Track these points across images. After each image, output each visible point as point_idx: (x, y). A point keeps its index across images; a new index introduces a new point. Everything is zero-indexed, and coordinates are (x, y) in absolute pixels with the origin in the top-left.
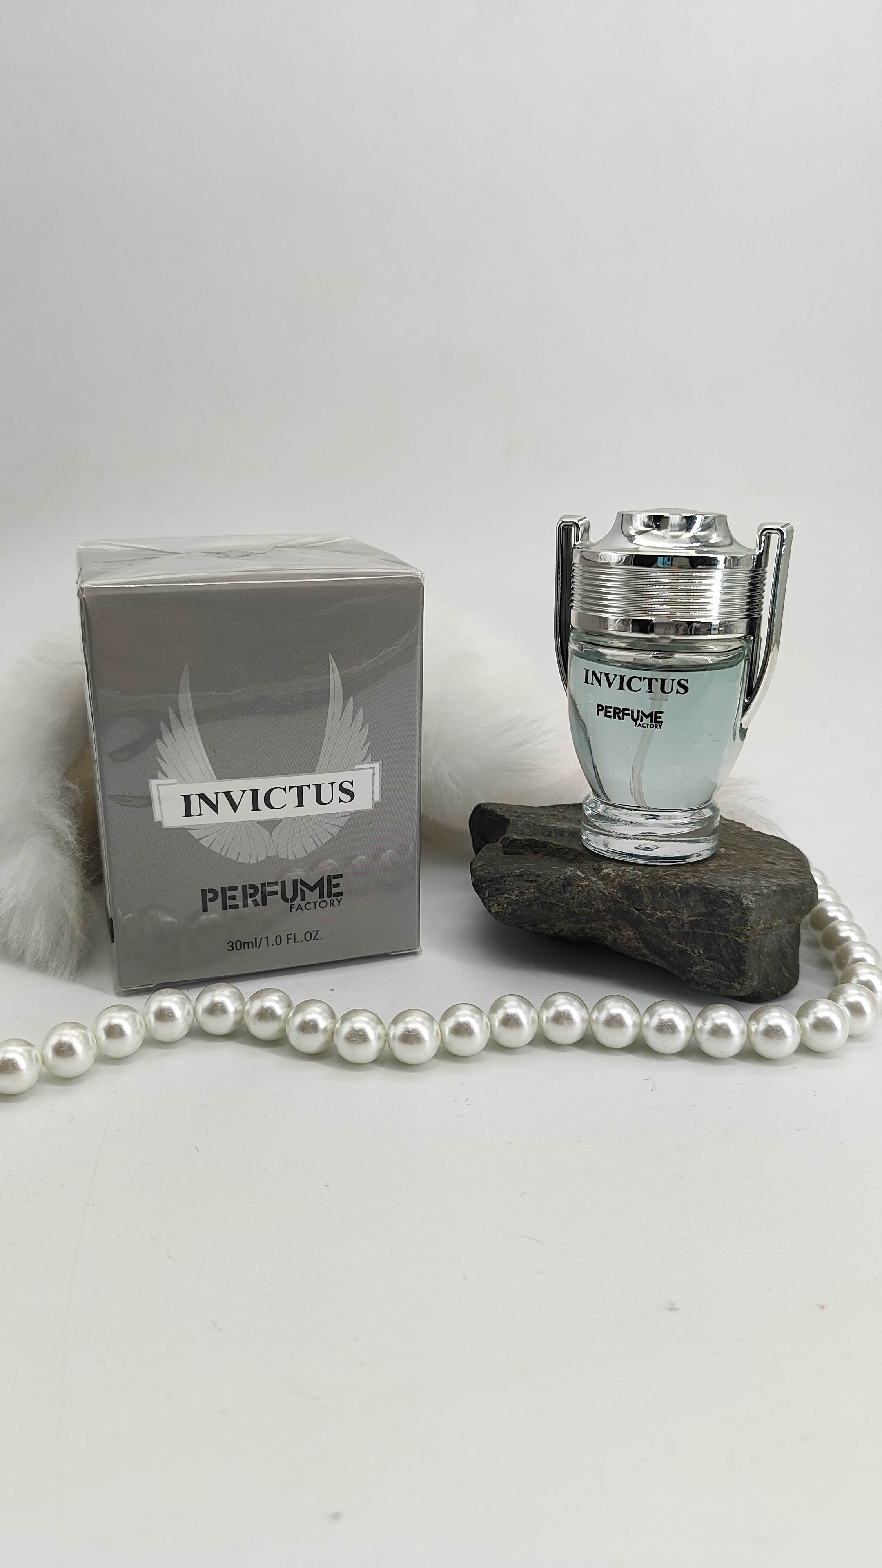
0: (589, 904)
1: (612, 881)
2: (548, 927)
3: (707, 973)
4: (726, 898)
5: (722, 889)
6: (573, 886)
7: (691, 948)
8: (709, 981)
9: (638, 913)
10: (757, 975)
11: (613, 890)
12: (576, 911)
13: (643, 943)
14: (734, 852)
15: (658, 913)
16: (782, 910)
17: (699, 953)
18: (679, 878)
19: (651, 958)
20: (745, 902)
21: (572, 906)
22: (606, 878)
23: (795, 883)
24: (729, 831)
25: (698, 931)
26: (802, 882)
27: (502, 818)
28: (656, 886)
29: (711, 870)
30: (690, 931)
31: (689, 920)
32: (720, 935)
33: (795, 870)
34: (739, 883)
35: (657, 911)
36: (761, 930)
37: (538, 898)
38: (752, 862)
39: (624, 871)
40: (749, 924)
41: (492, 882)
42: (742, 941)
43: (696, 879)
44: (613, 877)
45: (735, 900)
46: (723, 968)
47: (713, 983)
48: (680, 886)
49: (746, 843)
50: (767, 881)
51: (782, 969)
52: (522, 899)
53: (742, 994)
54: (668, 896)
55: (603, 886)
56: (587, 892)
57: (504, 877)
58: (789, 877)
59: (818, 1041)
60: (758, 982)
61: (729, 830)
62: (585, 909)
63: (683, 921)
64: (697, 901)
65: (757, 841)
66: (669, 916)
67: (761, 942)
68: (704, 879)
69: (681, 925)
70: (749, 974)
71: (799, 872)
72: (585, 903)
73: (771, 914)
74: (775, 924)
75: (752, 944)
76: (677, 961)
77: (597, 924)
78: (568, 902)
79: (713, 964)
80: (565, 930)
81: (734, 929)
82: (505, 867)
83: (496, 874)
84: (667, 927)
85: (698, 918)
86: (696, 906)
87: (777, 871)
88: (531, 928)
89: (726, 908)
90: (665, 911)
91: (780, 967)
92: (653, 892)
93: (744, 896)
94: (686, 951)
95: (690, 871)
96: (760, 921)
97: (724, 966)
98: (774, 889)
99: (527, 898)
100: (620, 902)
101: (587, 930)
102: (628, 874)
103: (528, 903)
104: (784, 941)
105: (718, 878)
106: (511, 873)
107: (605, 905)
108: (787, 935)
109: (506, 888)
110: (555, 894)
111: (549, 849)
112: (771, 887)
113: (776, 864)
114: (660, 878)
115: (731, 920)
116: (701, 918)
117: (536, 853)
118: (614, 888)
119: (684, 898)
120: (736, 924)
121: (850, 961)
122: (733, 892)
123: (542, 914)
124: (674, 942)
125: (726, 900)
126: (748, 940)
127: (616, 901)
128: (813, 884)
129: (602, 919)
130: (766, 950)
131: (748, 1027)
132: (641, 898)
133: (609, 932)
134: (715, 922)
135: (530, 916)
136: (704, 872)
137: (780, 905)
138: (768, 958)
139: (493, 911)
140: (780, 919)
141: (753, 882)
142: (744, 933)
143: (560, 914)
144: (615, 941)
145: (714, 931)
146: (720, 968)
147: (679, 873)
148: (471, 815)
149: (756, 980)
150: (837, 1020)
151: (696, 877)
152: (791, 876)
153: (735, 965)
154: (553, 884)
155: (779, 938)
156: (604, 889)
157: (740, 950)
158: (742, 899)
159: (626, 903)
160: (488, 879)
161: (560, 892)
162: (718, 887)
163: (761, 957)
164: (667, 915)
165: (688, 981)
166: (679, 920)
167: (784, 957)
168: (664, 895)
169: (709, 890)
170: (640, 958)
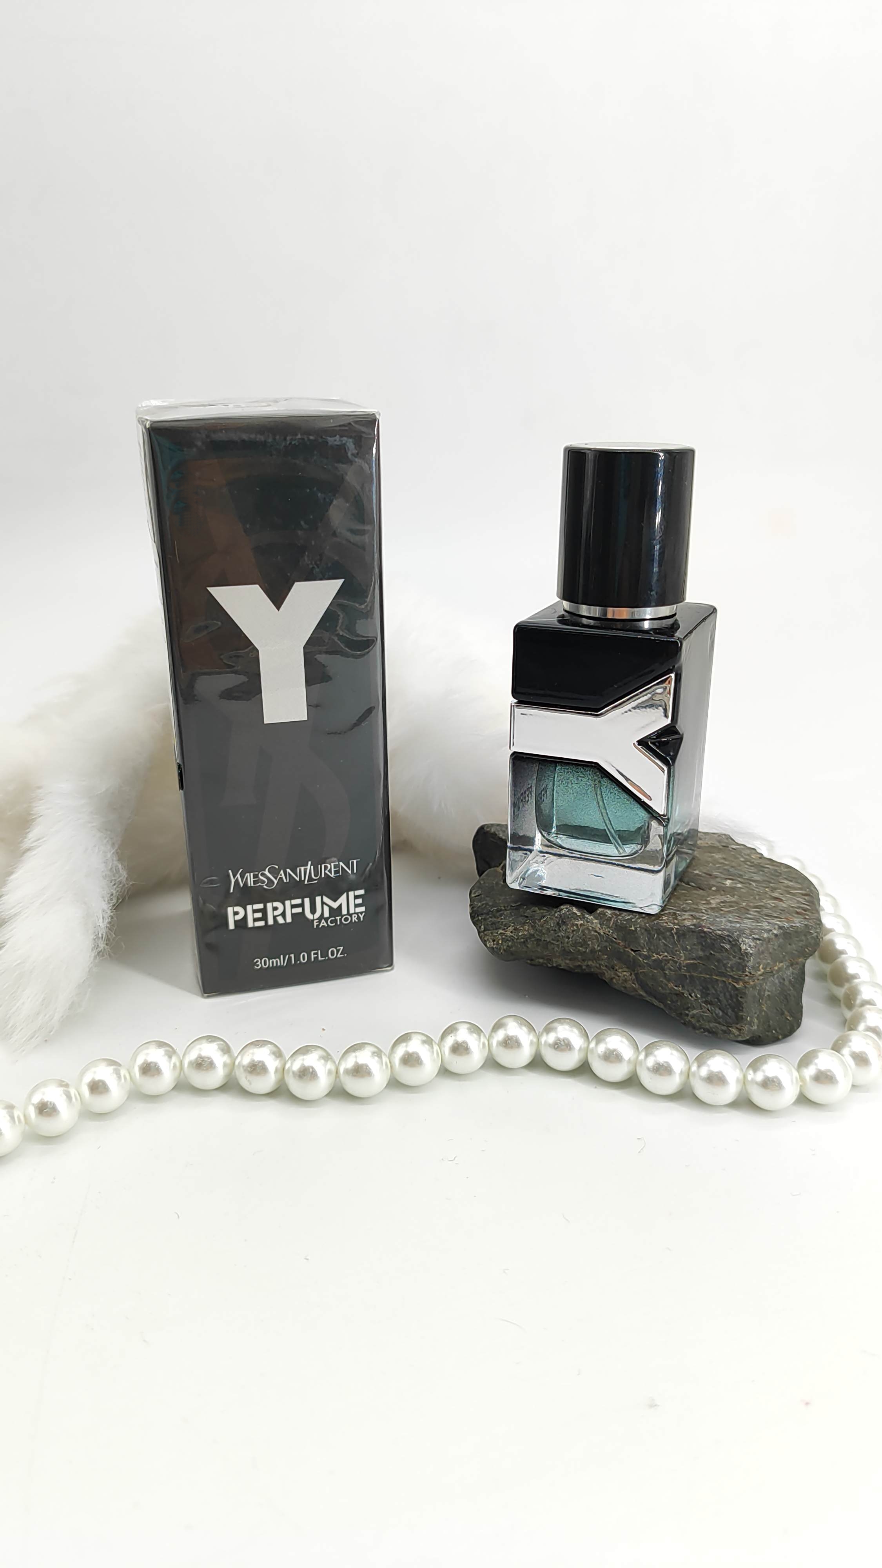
0: (584, 944)
1: (607, 920)
2: (545, 962)
3: (705, 1018)
4: (724, 943)
5: (720, 932)
6: (568, 924)
7: (688, 991)
8: (706, 1025)
9: (634, 954)
10: (757, 1019)
11: (609, 930)
12: (571, 950)
13: (639, 985)
14: (739, 886)
15: (654, 955)
16: (784, 954)
17: (696, 996)
18: (676, 919)
19: (648, 999)
20: (743, 947)
21: (567, 945)
22: (602, 916)
23: (798, 925)
24: (738, 858)
25: (695, 974)
26: (806, 923)
28: (652, 928)
29: (712, 909)
30: (688, 974)
31: (686, 963)
32: (718, 980)
33: (803, 908)
34: (738, 925)
35: (653, 953)
36: (760, 975)
37: (532, 936)
38: (757, 897)
40: (747, 970)
41: (489, 915)
42: (740, 986)
43: (695, 920)
44: (609, 916)
45: (733, 945)
46: (721, 1013)
47: (711, 1027)
48: (677, 929)
49: (754, 873)
50: (769, 923)
51: (784, 1012)
52: (516, 936)
53: (740, 1039)
54: (664, 938)
55: (599, 926)
56: (582, 931)
57: (501, 910)
58: (793, 916)
59: (817, 1093)
60: (758, 1026)
61: (739, 856)
62: (580, 948)
63: (680, 963)
64: (694, 944)
65: (766, 870)
66: (665, 958)
67: (761, 986)
68: (703, 920)
69: (678, 967)
70: (748, 1018)
71: (807, 911)
72: (580, 943)
73: (772, 958)
74: (776, 968)
75: (751, 989)
76: (674, 1004)
77: (593, 963)
78: (563, 941)
79: (711, 1008)
80: (562, 965)
81: (731, 974)
82: (503, 898)
83: (492, 906)
84: (663, 969)
86: (693, 950)
87: (782, 908)
88: (529, 961)
89: (723, 953)
90: (661, 953)
91: (782, 1010)
92: (649, 933)
93: (742, 941)
94: (683, 995)
95: (689, 910)
96: (759, 967)
97: (722, 1011)
98: (775, 932)
99: (522, 935)
100: (616, 943)
101: (584, 967)
103: (522, 940)
104: (787, 983)
105: (718, 919)
107: (600, 945)
108: (791, 976)
109: (502, 922)
110: (550, 932)
113: (781, 900)
115: (729, 965)
116: (699, 961)
118: (609, 928)
119: (681, 941)
120: (734, 969)
121: (858, 1002)
122: (731, 937)
123: (538, 951)
124: (671, 985)
125: (724, 945)
126: (746, 985)
127: (612, 941)
128: (819, 924)
129: (599, 958)
130: (767, 993)
131: (745, 1077)
132: (637, 939)
133: (605, 970)
134: (714, 967)
135: (526, 952)
136: (704, 911)
137: (782, 948)
138: (768, 1002)
139: (488, 946)
140: (782, 962)
141: (753, 924)
142: (742, 978)
143: (554, 952)
144: (612, 979)
145: (712, 975)
146: (717, 1012)
147: (678, 912)
148: (475, 836)
149: (755, 1024)
150: (838, 1072)
151: (694, 917)
152: (796, 915)
153: (733, 1011)
154: (548, 922)
155: (782, 981)
156: (600, 929)
157: (737, 995)
158: (741, 944)
159: (622, 944)
160: (485, 911)
161: (555, 930)
162: (715, 930)
163: (761, 1001)
164: (664, 957)
165: (685, 1023)
166: (676, 962)
167: (787, 999)
168: (660, 937)
169: (706, 933)
170: (638, 997)
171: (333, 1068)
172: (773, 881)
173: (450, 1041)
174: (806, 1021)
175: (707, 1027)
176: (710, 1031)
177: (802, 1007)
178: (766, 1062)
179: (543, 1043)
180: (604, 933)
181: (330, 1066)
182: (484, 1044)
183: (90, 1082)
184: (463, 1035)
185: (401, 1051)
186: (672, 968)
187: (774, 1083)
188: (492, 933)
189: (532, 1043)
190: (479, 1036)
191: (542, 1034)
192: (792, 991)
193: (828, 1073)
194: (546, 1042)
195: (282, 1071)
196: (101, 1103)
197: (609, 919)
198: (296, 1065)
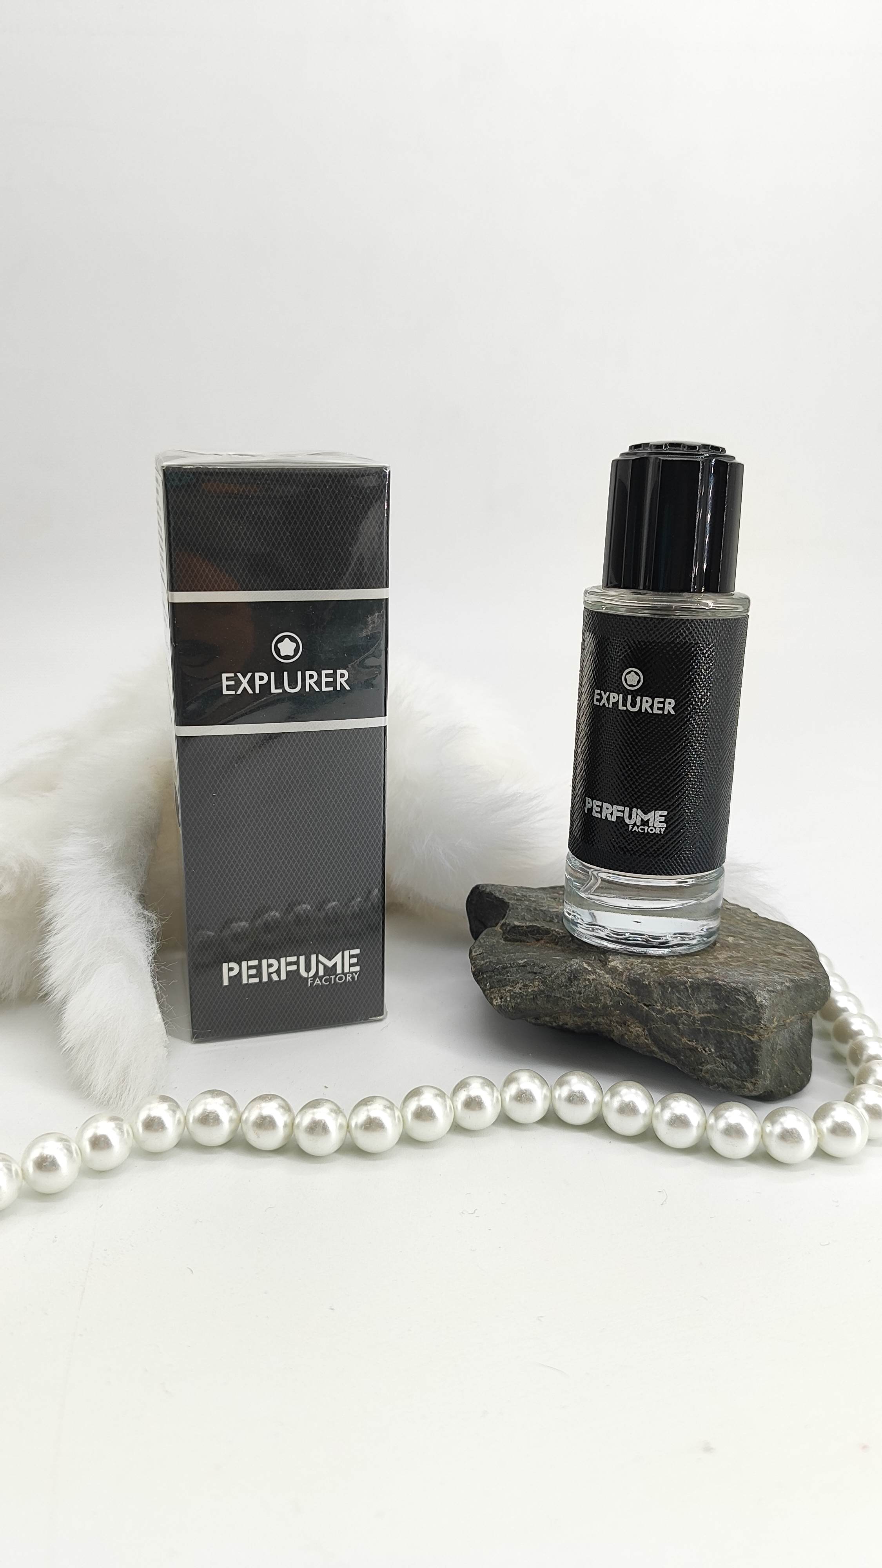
0: (596, 999)
1: (619, 975)
2: (552, 1020)
3: (718, 1072)
4: (739, 995)
5: (734, 985)
6: (579, 979)
7: (702, 1045)
8: (720, 1080)
9: (647, 1009)
10: (770, 1074)
11: (621, 984)
12: (582, 1006)
13: (652, 1040)
14: (744, 943)
15: (668, 1009)
16: (795, 1006)
17: (710, 1051)
18: (689, 973)
19: (659, 1055)
20: (758, 999)
21: (577, 1000)
22: (613, 971)
23: (807, 978)
25: (709, 1028)
26: (814, 976)
27: (502, 901)
28: (665, 981)
29: (721, 963)
30: (701, 1028)
31: (700, 1017)
32: (732, 1033)
33: (806, 962)
34: (751, 978)
35: (667, 1007)
36: (774, 1028)
37: (543, 991)
38: (762, 953)
39: (632, 965)
40: (762, 1022)
41: (494, 972)
42: (755, 1039)
43: (708, 974)
44: (621, 970)
45: (748, 997)
46: (735, 1068)
47: (723, 1082)
48: (691, 982)
49: (753, 931)
50: (780, 976)
52: (525, 992)
53: (754, 1093)
54: (678, 991)
55: (611, 980)
56: (594, 986)
57: (507, 967)
59: (834, 1145)
60: (770, 1081)
62: (592, 1004)
63: (694, 1017)
64: (709, 998)
65: (765, 928)
67: (774, 1040)
68: (716, 974)
69: (691, 1022)
70: (762, 1073)
71: (811, 964)
72: (592, 998)
73: (784, 1011)
74: (788, 1021)
75: (766, 1042)
76: (687, 1059)
77: (603, 1019)
78: (574, 997)
79: (725, 1063)
80: (569, 1023)
81: (747, 1027)
82: (507, 956)
83: (497, 964)
84: (677, 1024)
85: (709, 1015)
86: (708, 1003)
87: (788, 963)
88: (533, 1021)
89: (738, 1005)
90: (675, 1007)
91: (793, 1065)
92: (663, 987)
93: (757, 994)
94: (697, 1049)
95: (700, 965)
96: (773, 1019)
97: (736, 1065)
98: (787, 985)
99: (531, 991)
100: (628, 997)
101: (593, 1024)
102: (636, 968)
103: (532, 996)
104: (796, 1037)
105: (729, 973)
106: (513, 964)
107: (612, 1000)
108: (800, 1031)
109: (509, 979)
110: (561, 987)
111: (552, 936)
112: (784, 983)
113: (785, 956)
114: (670, 972)
115: (744, 1018)
116: (713, 1015)
117: (538, 940)
118: (622, 982)
119: (695, 994)
120: (749, 1022)
121: (865, 1057)
122: (746, 989)
123: (547, 1008)
125: (739, 997)
126: (762, 1038)
127: (625, 996)
128: (826, 978)
129: (610, 1014)
130: (779, 1047)
131: (763, 1129)
132: (650, 993)
133: (616, 1027)
134: (728, 1021)
135: (533, 1010)
136: (716, 966)
137: (794, 1002)
138: (779, 1056)
139: (494, 1004)
140: (793, 1015)
141: (765, 977)
142: (757, 1031)
143: (565, 1008)
144: (623, 1036)
145: (726, 1028)
146: (731, 1066)
147: (689, 966)
148: (469, 896)
149: (768, 1079)
150: (855, 1125)
151: (707, 971)
152: (802, 969)
153: (748, 1064)
154: (559, 977)
155: (791, 1035)
156: (612, 983)
157: (753, 1049)
158: (755, 996)
159: (635, 998)
160: (491, 968)
161: (567, 986)
162: (730, 983)
163: (773, 1054)
164: (677, 1011)
165: (698, 1079)
166: (689, 1016)
167: (797, 1054)
168: (674, 990)
169: (721, 986)
170: (648, 1054)
171: (345, 1123)
172: (774, 938)
173: (462, 1096)
176: (722, 1087)
177: (811, 1062)
178: (784, 1115)
179: (557, 1097)
180: (617, 988)
181: (341, 1120)
182: (497, 1098)
183: (92, 1137)
184: (476, 1089)
185: (413, 1105)
186: (686, 1022)
187: (793, 1135)
188: (499, 990)
189: (545, 1097)
190: (493, 1090)
191: (555, 1088)
192: (801, 1046)
193: (845, 1126)
194: (559, 1096)
195: (291, 1126)
196: (103, 1159)
197: (621, 974)
198: (306, 1120)
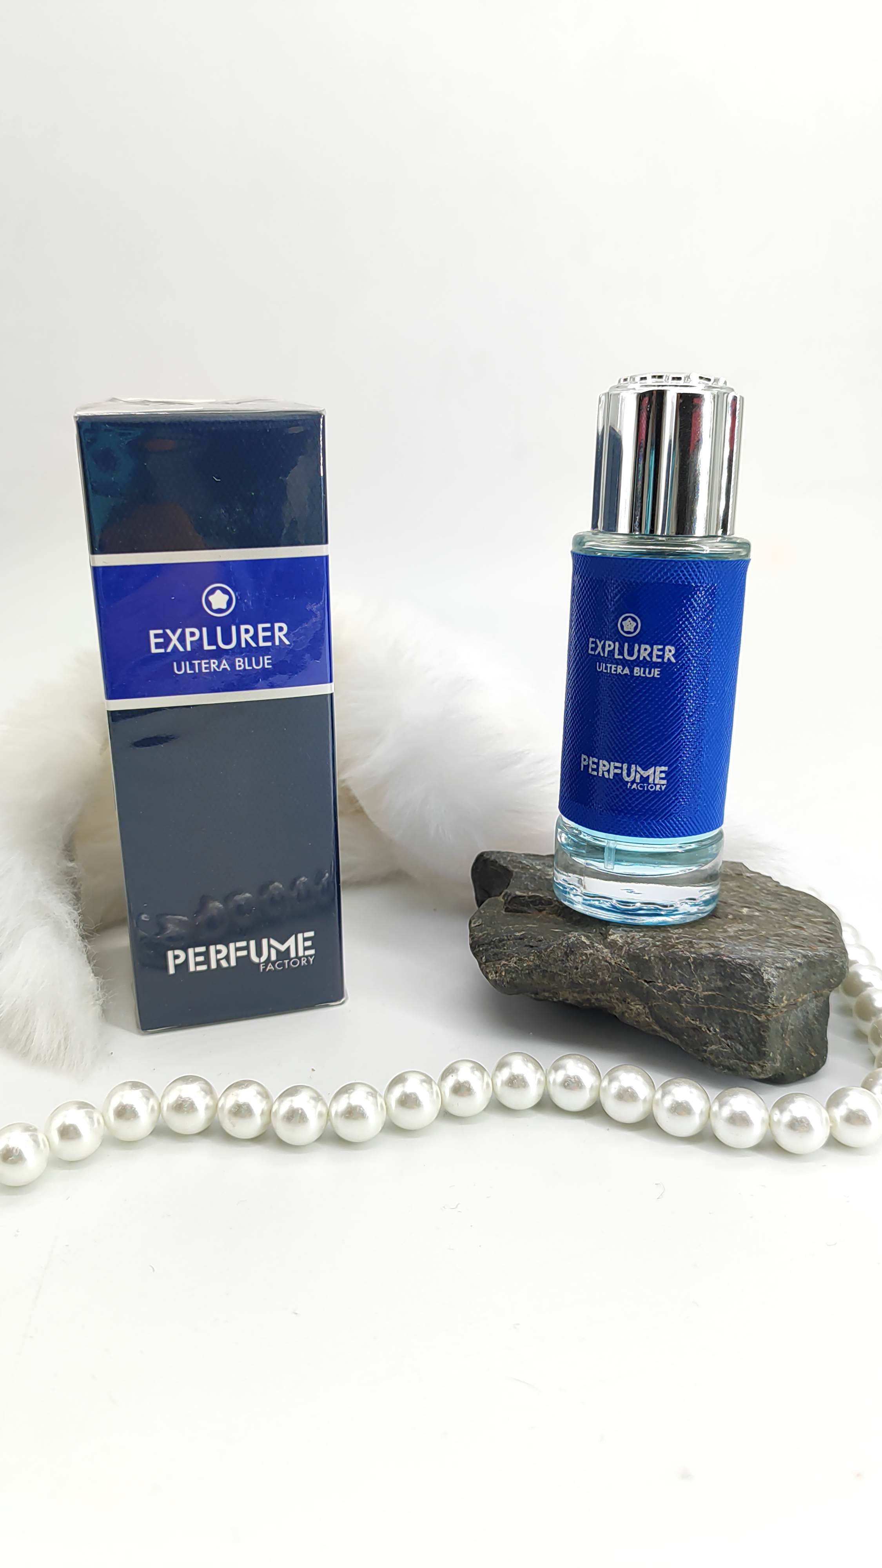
0: (594, 975)
1: (618, 949)
2: (551, 995)
3: (724, 1054)
4: (745, 972)
5: (740, 961)
6: (576, 954)
7: (706, 1025)
8: (725, 1062)
10: (780, 1055)
12: (580, 982)
13: (653, 1019)
14: (757, 914)
15: (669, 986)
16: (808, 984)
17: (715, 1031)
18: (693, 948)
19: (663, 1034)
20: (766, 977)
21: (575, 976)
22: (612, 945)
23: (822, 953)
24: (753, 886)
25: (713, 1007)
26: (831, 951)
27: (505, 869)
28: (667, 957)
29: (730, 937)
30: (706, 1007)
31: (704, 995)
32: (739, 1013)
33: (824, 936)
34: (759, 954)
35: (668, 984)
36: (784, 1007)
37: (538, 966)
38: (777, 925)
39: (633, 938)
40: (770, 1001)
41: (491, 945)
42: (762, 1019)
43: (713, 949)
44: (621, 944)
45: (754, 975)
46: (742, 1049)
47: (730, 1064)
48: (694, 958)
49: (771, 901)
50: (791, 951)
51: (808, 1048)
52: (521, 967)
53: (762, 1076)
54: (681, 968)
55: (609, 955)
56: (592, 961)
57: (504, 940)
58: (817, 945)
59: (848, 1135)
60: (781, 1064)
61: (754, 884)
62: (590, 980)
63: (697, 995)
64: (713, 974)
65: (784, 898)
66: (681, 989)
67: (784, 1019)
68: (721, 949)
69: (695, 1000)
70: (771, 1055)
71: (829, 939)
72: (589, 974)
73: (795, 989)
74: (800, 1000)
75: (774, 1022)
76: (690, 1039)
77: (603, 995)
78: (571, 972)
79: (731, 1044)
80: (569, 999)
81: (753, 1006)
82: (505, 927)
83: (494, 936)
84: (679, 1002)
85: (713, 993)
86: (712, 980)
87: (805, 937)
88: (533, 996)
89: (744, 983)
90: (677, 984)
91: (806, 1045)
92: (664, 963)
93: (764, 971)
94: (701, 1029)
95: (706, 939)
96: (782, 998)
97: (742, 1046)
98: (799, 961)
99: (526, 966)
100: (628, 973)
101: (593, 1001)
102: (637, 941)
103: (527, 971)
104: (811, 1017)
105: (737, 948)
107: (611, 976)
108: (815, 1009)
109: (505, 953)
110: (557, 962)
111: (552, 907)
113: (803, 929)
114: (673, 946)
116: (718, 993)
117: (538, 911)
118: (621, 958)
119: (699, 971)
120: (756, 1001)
122: (752, 966)
123: (543, 983)
124: (688, 1019)
125: (745, 974)
126: (770, 1018)
127: (624, 972)
128: (844, 953)
129: (609, 990)
130: (790, 1027)
131: (770, 1117)
132: (651, 969)
133: (616, 1003)
134: (733, 999)
135: (531, 984)
136: (722, 940)
137: (806, 978)
138: (792, 1036)
139: (490, 978)
140: (806, 993)
141: (775, 953)
142: (764, 1010)
143: (561, 983)
144: (623, 1013)
145: (732, 1007)
146: (738, 1048)
147: (694, 941)
149: (778, 1061)
150: (871, 1112)
151: (712, 946)
152: (819, 944)
153: (755, 1045)
154: (554, 951)
155: (805, 1014)
156: (610, 958)
157: (759, 1029)
158: (762, 973)
159: (635, 975)
160: (486, 942)
161: (563, 960)
162: (735, 959)
163: (784, 1035)
164: (679, 988)
165: (703, 1060)
166: (693, 994)
167: (811, 1034)
168: (676, 966)
169: (726, 962)
170: (651, 1033)
171: (324, 1110)
172: (792, 909)
173: (451, 1081)
174: (831, 1058)
175: (727, 1064)
176: (730, 1069)
177: (827, 1042)
178: (793, 1102)
181: (320, 1108)
182: (488, 1084)
183: (60, 1127)
184: (465, 1074)
185: (398, 1092)
186: (689, 1000)
187: (802, 1124)
188: (494, 965)
189: (539, 1081)
190: (483, 1075)
191: (550, 1072)
192: (816, 1026)
193: (860, 1114)
194: (554, 1081)
195: (269, 1114)
196: (72, 1149)
197: (621, 948)
198: (284, 1107)
